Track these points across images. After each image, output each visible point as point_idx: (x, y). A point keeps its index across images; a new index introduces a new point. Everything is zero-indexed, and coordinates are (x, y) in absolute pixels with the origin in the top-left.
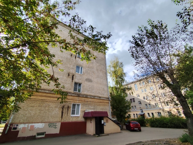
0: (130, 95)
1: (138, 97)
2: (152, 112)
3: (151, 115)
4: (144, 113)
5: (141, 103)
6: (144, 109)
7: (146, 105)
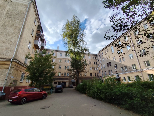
0: (107, 59)
1: (114, 60)
2: (128, 76)
3: (127, 79)
4: (120, 77)
5: (117, 66)
6: (120, 72)
7: (122, 68)
